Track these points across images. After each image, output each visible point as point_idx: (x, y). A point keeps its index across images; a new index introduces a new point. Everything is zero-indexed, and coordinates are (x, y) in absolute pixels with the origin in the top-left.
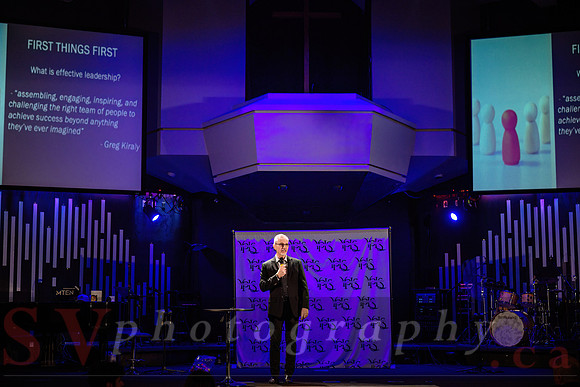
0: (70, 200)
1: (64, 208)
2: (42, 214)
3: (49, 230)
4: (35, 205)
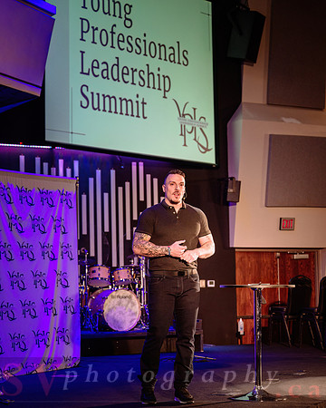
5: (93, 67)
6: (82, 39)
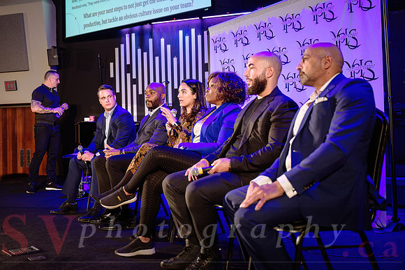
0: (193, 31)
1: (187, 38)
2: (169, 46)
3: (175, 59)
4: (163, 40)
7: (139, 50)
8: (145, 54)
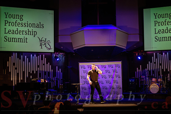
0: (35, 55)
1: (33, 57)
5: (159, 31)
6: (155, 26)
7: (18, 59)
8: (20, 60)
